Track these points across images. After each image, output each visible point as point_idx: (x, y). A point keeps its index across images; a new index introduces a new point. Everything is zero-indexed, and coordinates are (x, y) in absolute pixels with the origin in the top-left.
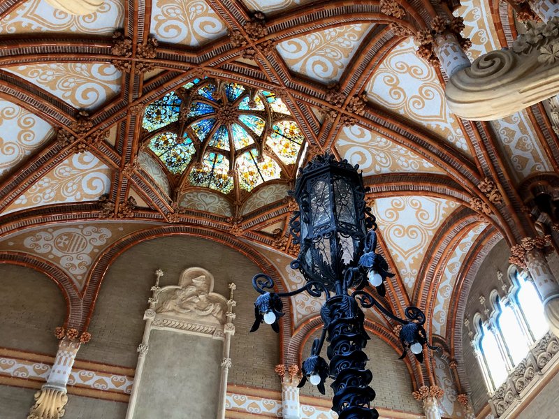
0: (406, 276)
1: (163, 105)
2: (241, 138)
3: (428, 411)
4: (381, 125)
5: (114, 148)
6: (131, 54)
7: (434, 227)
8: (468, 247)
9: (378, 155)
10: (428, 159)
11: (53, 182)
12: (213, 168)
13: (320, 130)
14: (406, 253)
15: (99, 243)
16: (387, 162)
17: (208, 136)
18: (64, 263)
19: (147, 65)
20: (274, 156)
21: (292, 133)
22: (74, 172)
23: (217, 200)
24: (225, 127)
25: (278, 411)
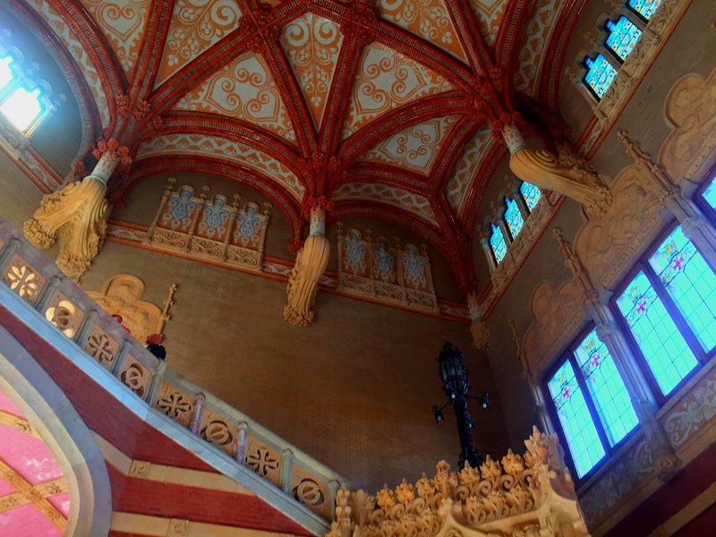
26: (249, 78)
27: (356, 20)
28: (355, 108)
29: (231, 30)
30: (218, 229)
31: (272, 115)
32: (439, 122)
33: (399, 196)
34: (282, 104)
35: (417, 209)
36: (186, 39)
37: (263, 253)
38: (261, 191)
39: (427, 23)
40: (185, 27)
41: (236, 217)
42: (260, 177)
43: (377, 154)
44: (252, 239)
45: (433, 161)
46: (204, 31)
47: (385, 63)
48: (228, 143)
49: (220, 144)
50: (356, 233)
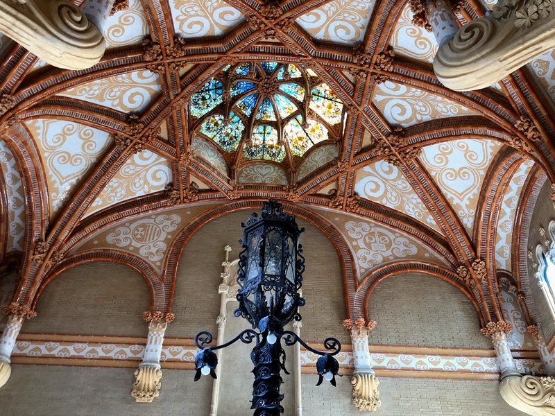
0: (464, 217)
1: (206, 91)
2: (285, 107)
3: (497, 346)
4: (411, 78)
5: (168, 142)
6: (161, 57)
7: (484, 167)
8: (523, 181)
9: (417, 104)
10: (463, 104)
11: (122, 181)
12: (264, 140)
13: (354, 91)
14: (461, 195)
15: (171, 229)
16: (426, 110)
17: (254, 111)
18: (143, 252)
19: (178, 63)
20: (319, 119)
22: (138, 169)
23: (273, 169)
24: (268, 99)
25: (350, 362)
40: (432, 106)
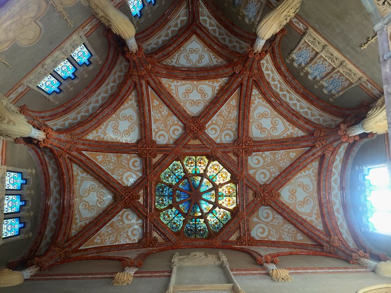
0: (317, 225)
1: (164, 196)
5: (143, 205)
6: (145, 145)
7: (315, 190)
9: (270, 168)
11: (114, 231)
13: (238, 165)
14: (310, 214)
16: (276, 169)
20: (224, 208)
21: (229, 192)
22: (124, 225)
24: (196, 204)
26: (261, 128)
27: (196, 130)
28: (216, 90)
29: (257, 153)
30: (321, 63)
31: (260, 106)
32: (176, 63)
33: (215, 30)
34: (252, 109)
35: (208, 16)
36: (281, 160)
37: (302, 38)
38: (288, 70)
39: (163, 113)
40: (278, 165)
41: (308, 64)
42: (284, 77)
43: (216, 61)
44: (305, 48)
45: (188, 42)
46: (270, 159)
47: (191, 104)
48: (290, 102)
49: (295, 105)
50: (247, 20)
